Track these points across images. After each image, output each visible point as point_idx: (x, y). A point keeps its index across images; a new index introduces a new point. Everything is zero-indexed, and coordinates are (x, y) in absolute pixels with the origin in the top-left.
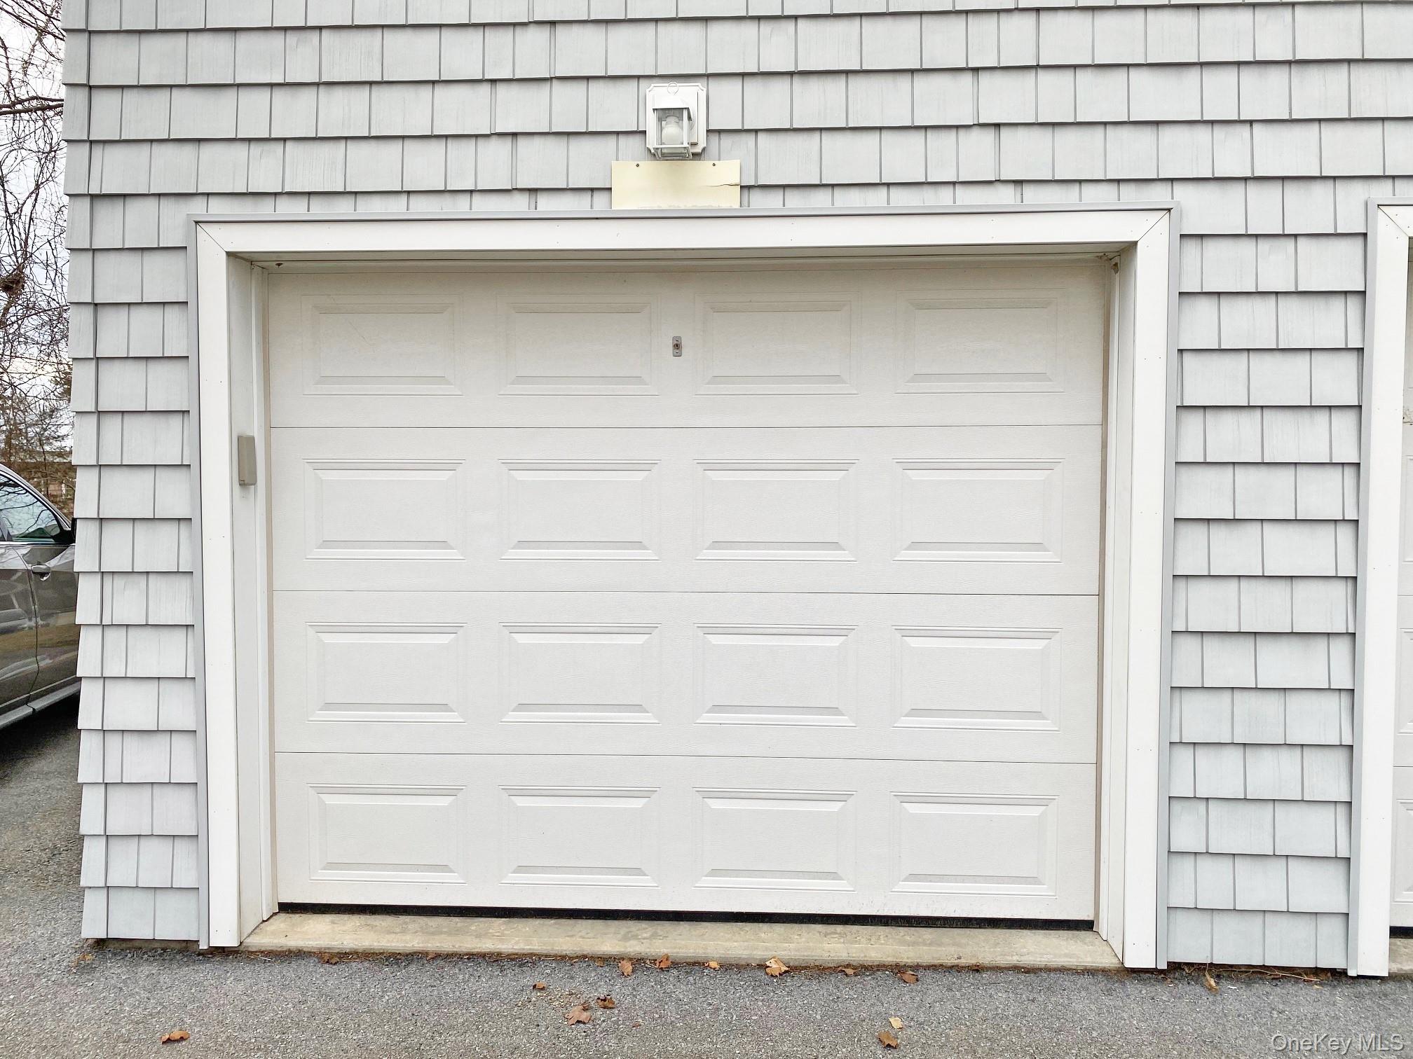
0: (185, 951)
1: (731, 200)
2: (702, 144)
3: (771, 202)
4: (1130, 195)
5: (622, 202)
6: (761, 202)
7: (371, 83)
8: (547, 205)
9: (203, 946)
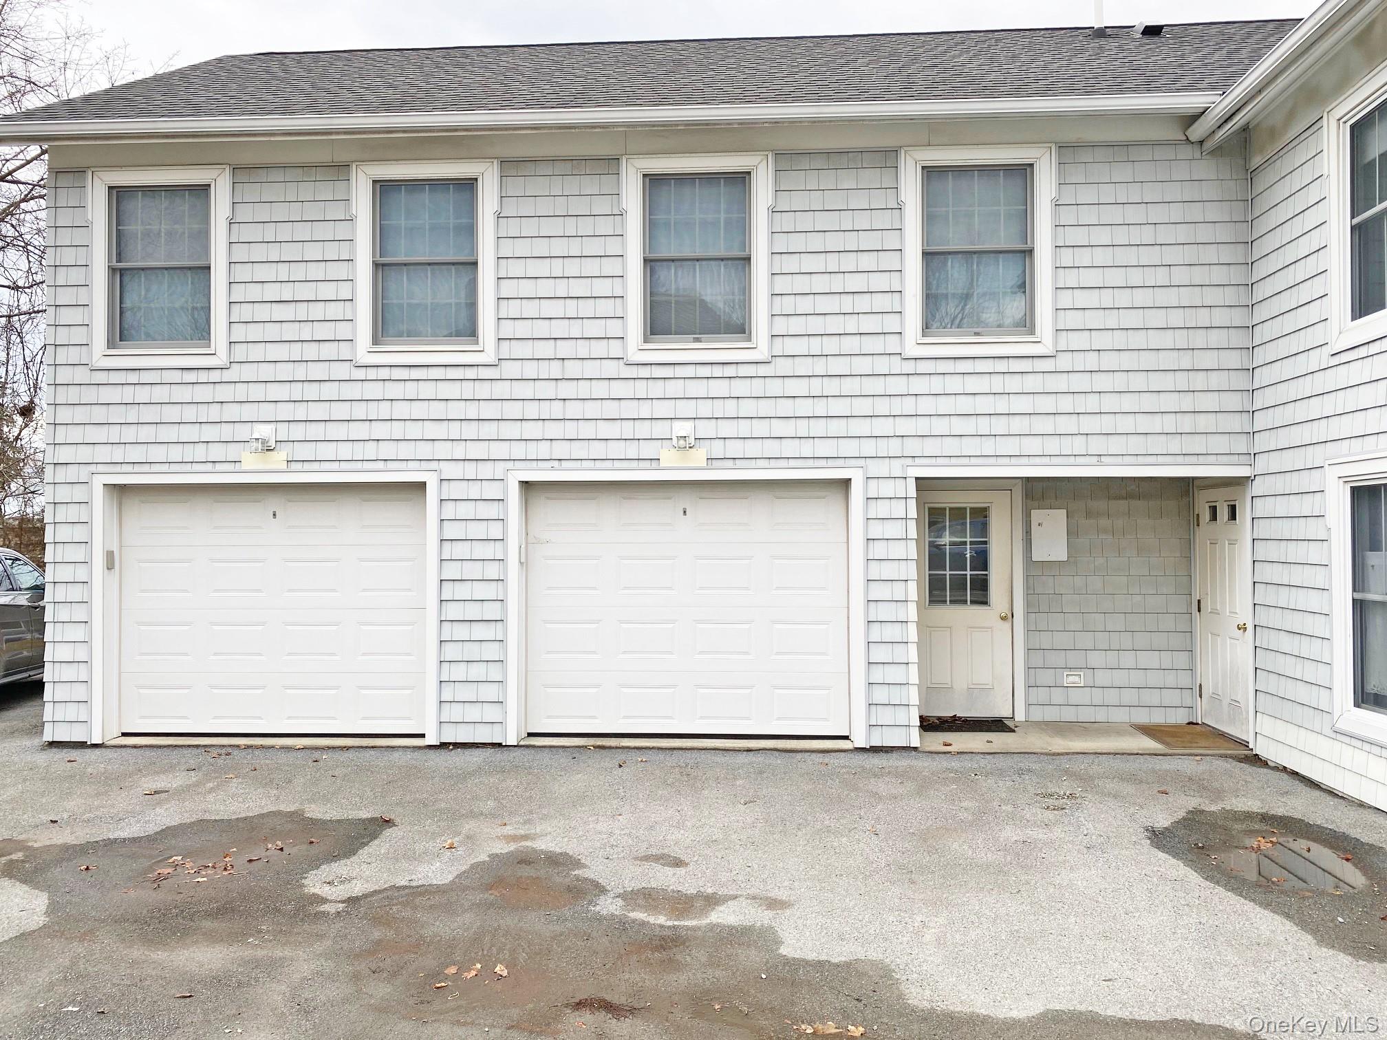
0: (82, 745)
1: (284, 466)
2: (274, 446)
3: (298, 466)
4: (424, 465)
5: (244, 466)
6: (294, 466)
7: (157, 423)
8: (219, 467)
9: (89, 743)
